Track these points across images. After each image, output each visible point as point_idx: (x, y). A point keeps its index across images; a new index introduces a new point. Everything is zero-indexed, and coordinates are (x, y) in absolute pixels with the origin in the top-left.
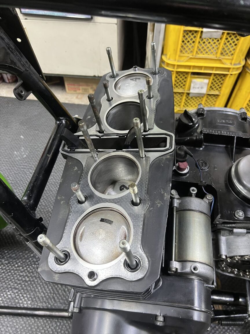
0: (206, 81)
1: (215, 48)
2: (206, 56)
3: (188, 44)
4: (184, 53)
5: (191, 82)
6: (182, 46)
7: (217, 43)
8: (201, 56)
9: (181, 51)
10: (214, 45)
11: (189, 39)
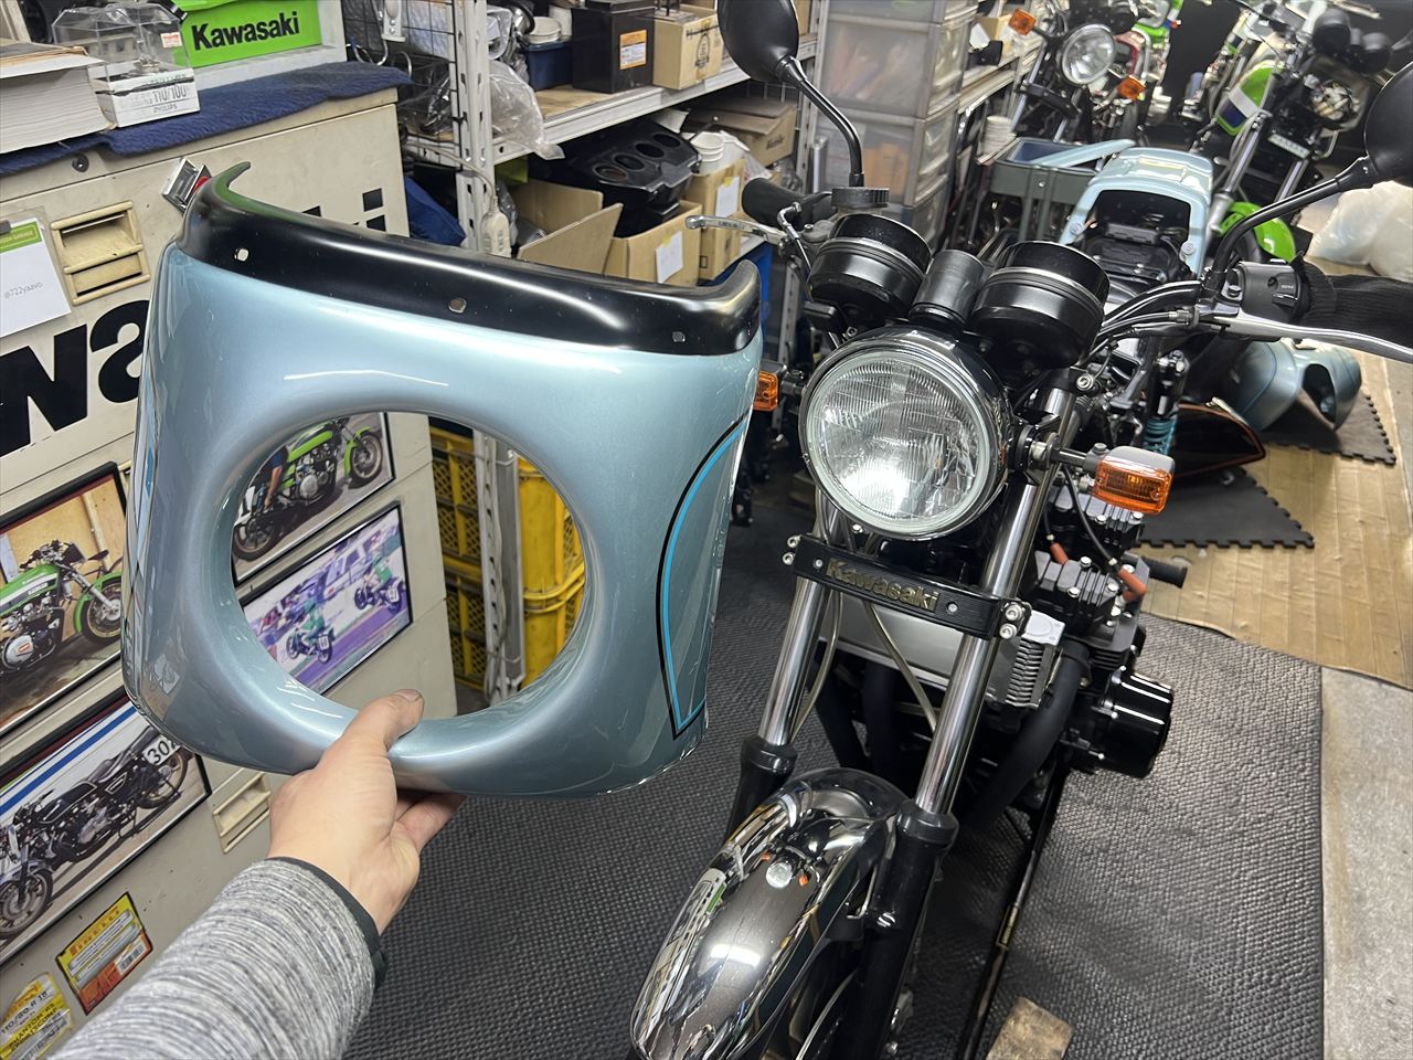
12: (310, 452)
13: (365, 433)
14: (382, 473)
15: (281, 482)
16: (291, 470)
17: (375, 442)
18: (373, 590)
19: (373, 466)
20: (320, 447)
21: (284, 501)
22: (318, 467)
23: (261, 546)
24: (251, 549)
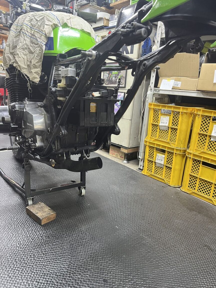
0: (164, 156)
1: (167, 136)
2: (163, 140)
3: (154, 132)
4: (153, 137)
5: (156, 155)
6: (152, 133)
7: (167, 133)
8: (160, 139)
9: (152, 135)
10: (166, 134)
11: (155, 129)
12: (115, 74)
13: (122, 76)
14: (123, 85)
15: (111, 76)
16: (112, 75)
17: (123, 78)
18: (118, 104)
19: (122, 82)
20: (116, 74)
21: (111, 79)
22: (115, 77)
23: (107, 83)
24: (106, 83)
